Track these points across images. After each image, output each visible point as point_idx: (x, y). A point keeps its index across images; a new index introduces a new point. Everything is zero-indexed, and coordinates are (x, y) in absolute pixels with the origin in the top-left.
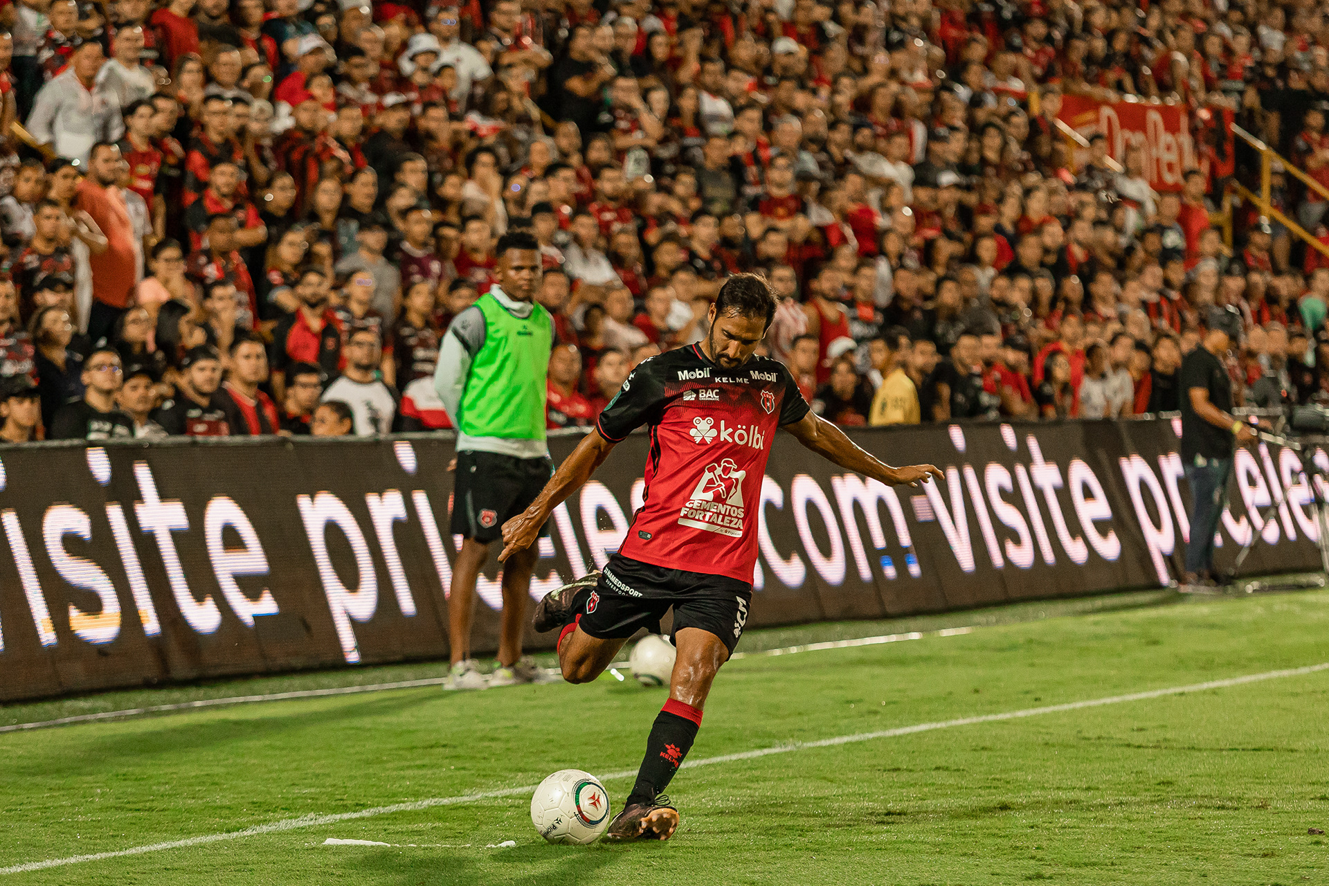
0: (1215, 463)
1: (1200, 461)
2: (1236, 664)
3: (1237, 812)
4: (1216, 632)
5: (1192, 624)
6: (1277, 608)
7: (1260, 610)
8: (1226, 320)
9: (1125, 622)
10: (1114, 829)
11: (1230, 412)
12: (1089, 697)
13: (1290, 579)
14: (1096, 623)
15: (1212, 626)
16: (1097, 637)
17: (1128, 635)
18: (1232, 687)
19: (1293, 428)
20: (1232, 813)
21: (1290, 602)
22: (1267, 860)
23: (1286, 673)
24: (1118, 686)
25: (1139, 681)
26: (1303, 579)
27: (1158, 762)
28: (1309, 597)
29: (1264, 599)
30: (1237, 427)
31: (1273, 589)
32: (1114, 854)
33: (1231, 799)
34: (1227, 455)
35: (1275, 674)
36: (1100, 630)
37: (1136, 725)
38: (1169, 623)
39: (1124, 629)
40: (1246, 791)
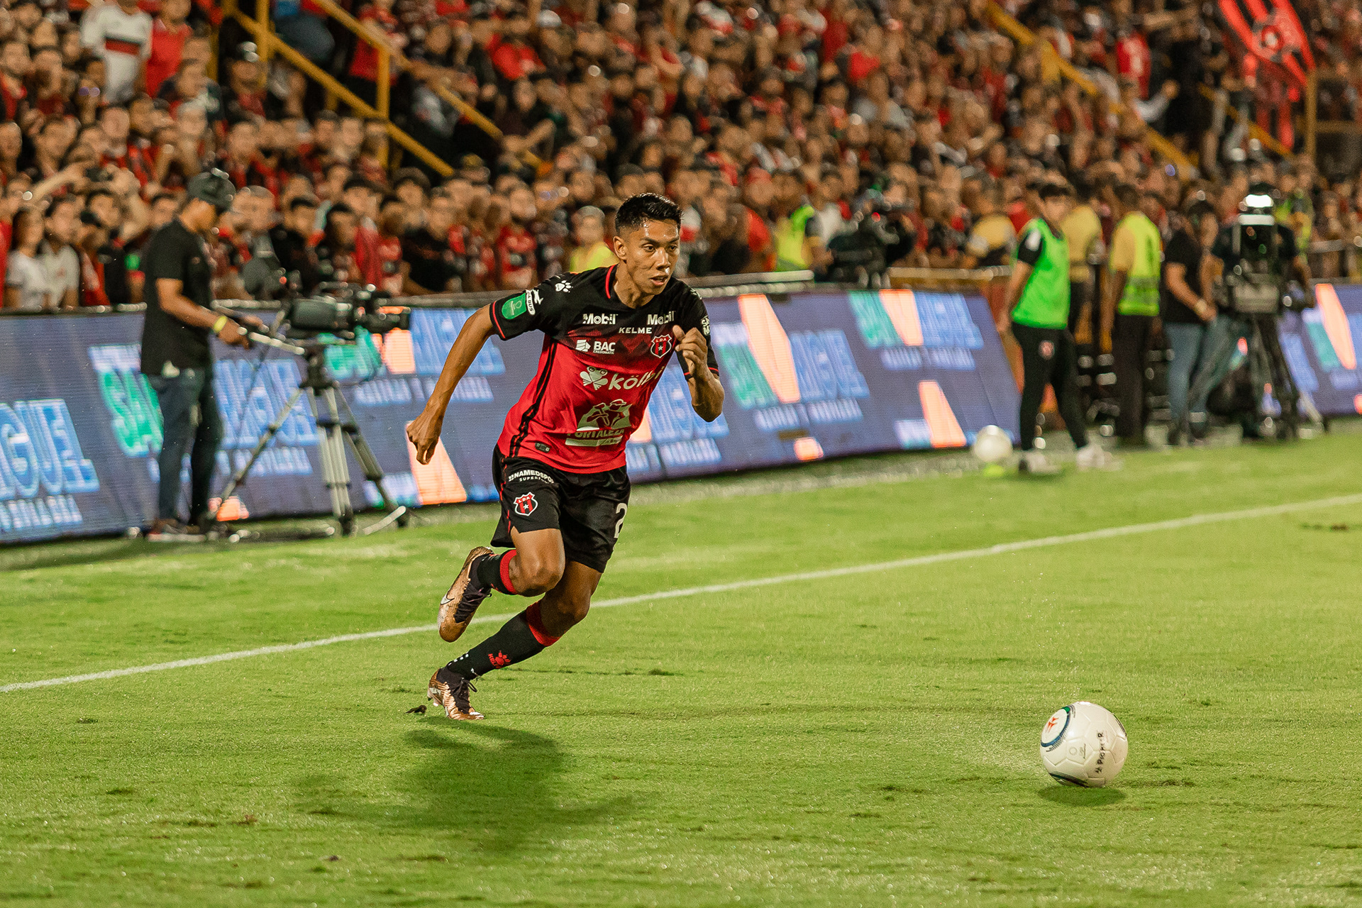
0: (191, 373)
1: (170, 370)
2: (213, 636)
3: (214, 829)
4: (189, 593)
5: (157, 584)
6: (271, 563)
7: (247, 566)
8: (211, 187)
9: (69, 581)
10: (52, 851)
11: (208, 306)
12: (21, 678)
13: (288, 526)
14: (31, 581)
15: (185, 587)
16: (33, 600)
17: (74, 598)
18: (210, 666)
19: (296, 326)
20: (207, 830)
21: (289, 556)
22: (252, 891)
23: (280, 648)
24: (59, 666)
25: (89, 657)
26: (306, 526)
27: (111, 764)
28: (313, 549)
29: (254, 552)
30: (220, 324)
31: (267, 538)
32: (50, 884)
33: (206, 812)
34: (204, 361)
35: (266, 650)
36: (38, 590)
37: (82, 714)
38: (129, 581)
39: (70, 590)
40: (225, 802)
